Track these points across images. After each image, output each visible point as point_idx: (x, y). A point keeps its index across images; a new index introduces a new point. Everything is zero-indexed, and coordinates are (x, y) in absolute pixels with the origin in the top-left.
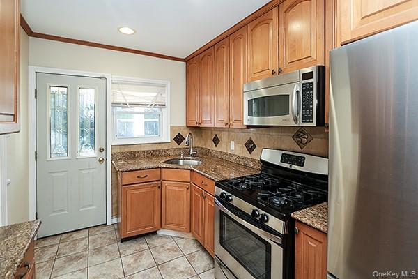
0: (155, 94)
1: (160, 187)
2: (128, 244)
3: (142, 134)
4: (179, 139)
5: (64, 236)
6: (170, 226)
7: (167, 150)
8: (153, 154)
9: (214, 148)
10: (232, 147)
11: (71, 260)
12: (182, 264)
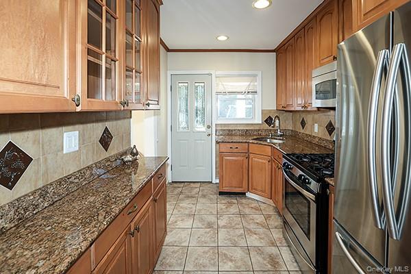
0: (248, 83)
1: (248, 158)
2: (223, 197)
3: (243, 116)
4: (269, 121)
5: (186, 184)
6: (255, 191)
7: (259, 130)
8: (246, 133)
9: (302, 131)
10: (316, 130)
11: (188, 197)
12: (260, 218)
